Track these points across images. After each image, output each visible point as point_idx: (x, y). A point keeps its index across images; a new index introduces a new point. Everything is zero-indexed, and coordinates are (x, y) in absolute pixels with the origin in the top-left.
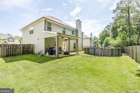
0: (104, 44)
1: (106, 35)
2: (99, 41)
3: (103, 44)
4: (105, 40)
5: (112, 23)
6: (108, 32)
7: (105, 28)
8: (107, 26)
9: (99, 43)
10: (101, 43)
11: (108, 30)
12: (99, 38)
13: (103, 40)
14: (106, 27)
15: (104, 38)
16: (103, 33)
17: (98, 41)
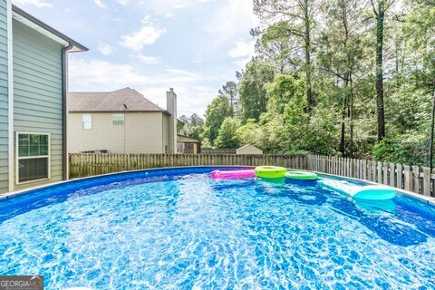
0: (219, 137)
1: (225, 111)
2: (207, 129)
3: (215, 138)
4: (222, 126)
5: (241, 72)
6: (230, 101)
7: (222, 89)
8: (228, 83)
9: (205, 137)
10: (212, 136)
11: (228, 96)
12: (205, 119)
13: (218, 125)
14: (224, 88)
15: (221, 119)
16: (217, 105)
17: (202, 130)
